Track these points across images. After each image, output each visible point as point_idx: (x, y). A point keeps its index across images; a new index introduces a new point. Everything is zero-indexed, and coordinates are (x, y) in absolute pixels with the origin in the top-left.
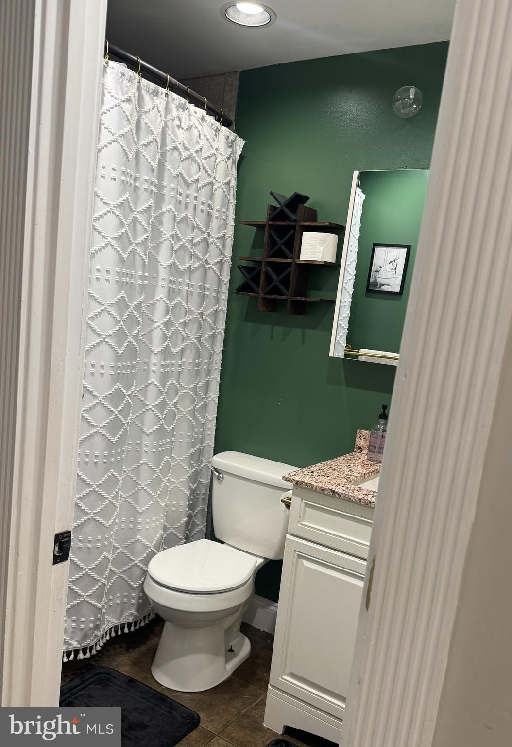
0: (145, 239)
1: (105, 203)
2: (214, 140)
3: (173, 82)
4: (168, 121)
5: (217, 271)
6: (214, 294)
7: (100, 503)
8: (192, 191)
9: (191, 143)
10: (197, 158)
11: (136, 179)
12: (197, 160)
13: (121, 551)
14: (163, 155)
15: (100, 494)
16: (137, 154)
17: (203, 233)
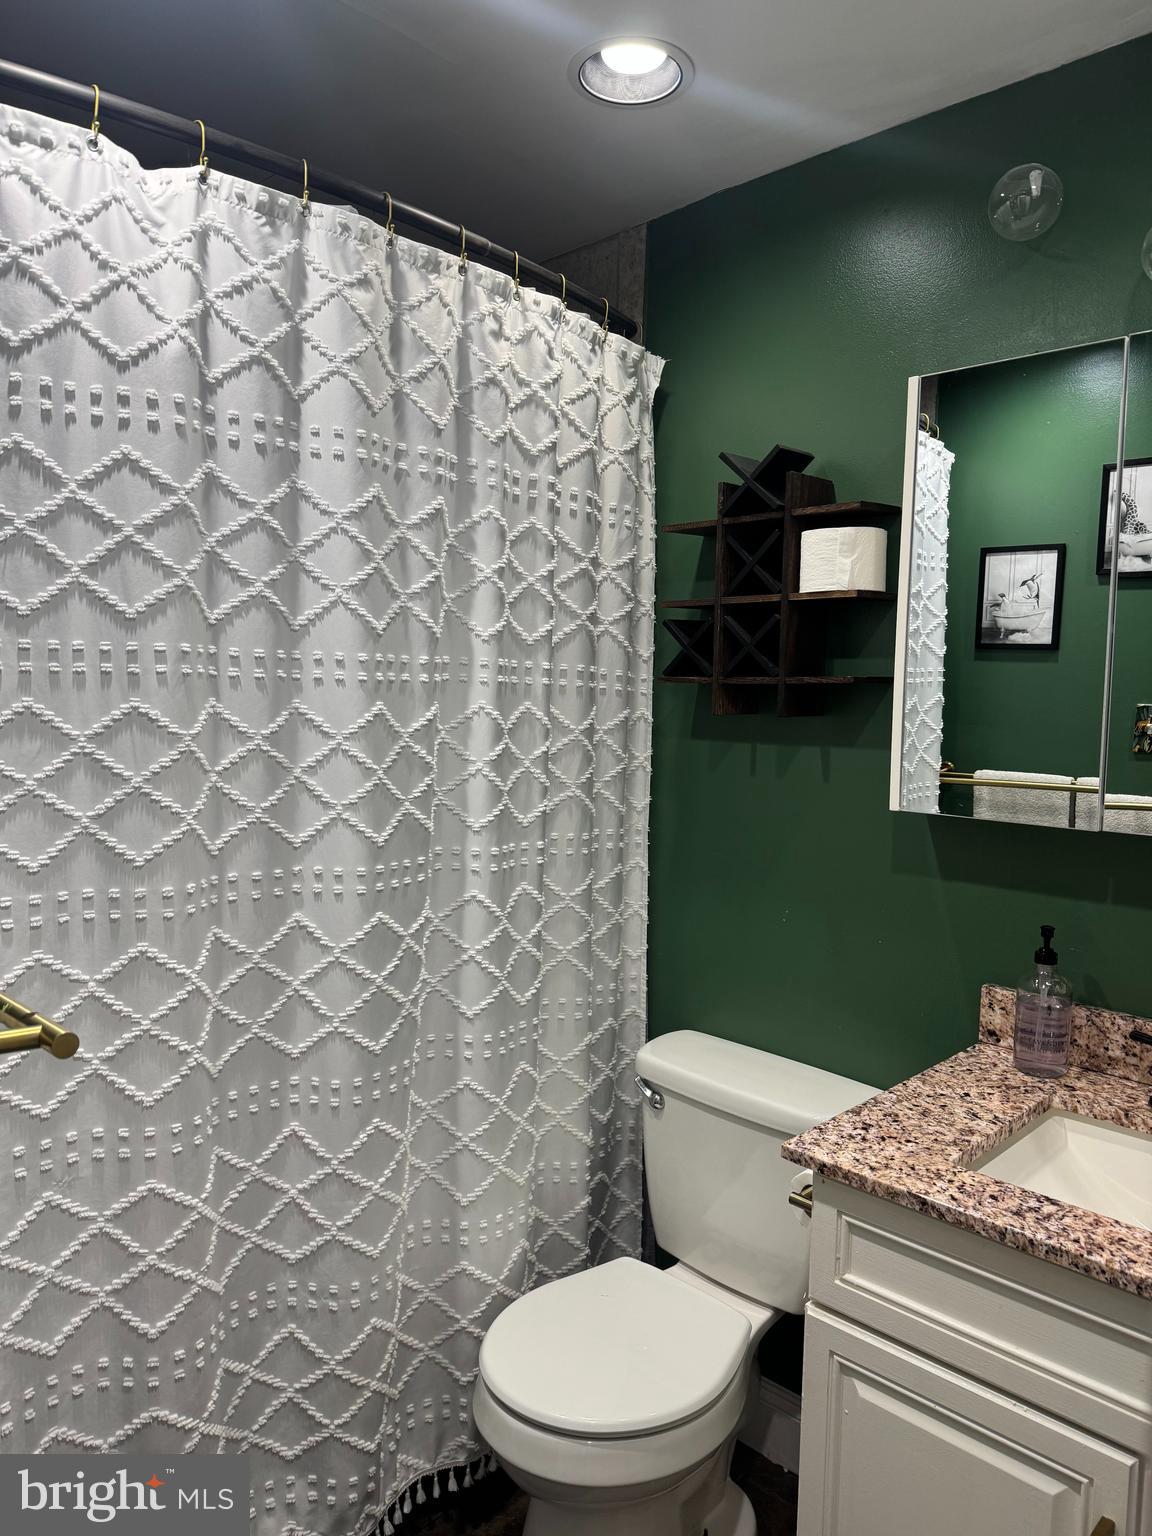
0: (429, 582)
1: (324, 512)
2: (590, 362)
3: (478, 243)
4: (471, 324)
5: (621, 638)
6: (618, 687)
7: (351, 1202)
8: (542, 473)
9: (533, 370)
10: (548, 400)
11: (399, 455)
12: (549, 405)
13: (426, 1298)
14: (465, 398)
15: (350, 1180)
16: (398, 398)
17: (579, 559)
